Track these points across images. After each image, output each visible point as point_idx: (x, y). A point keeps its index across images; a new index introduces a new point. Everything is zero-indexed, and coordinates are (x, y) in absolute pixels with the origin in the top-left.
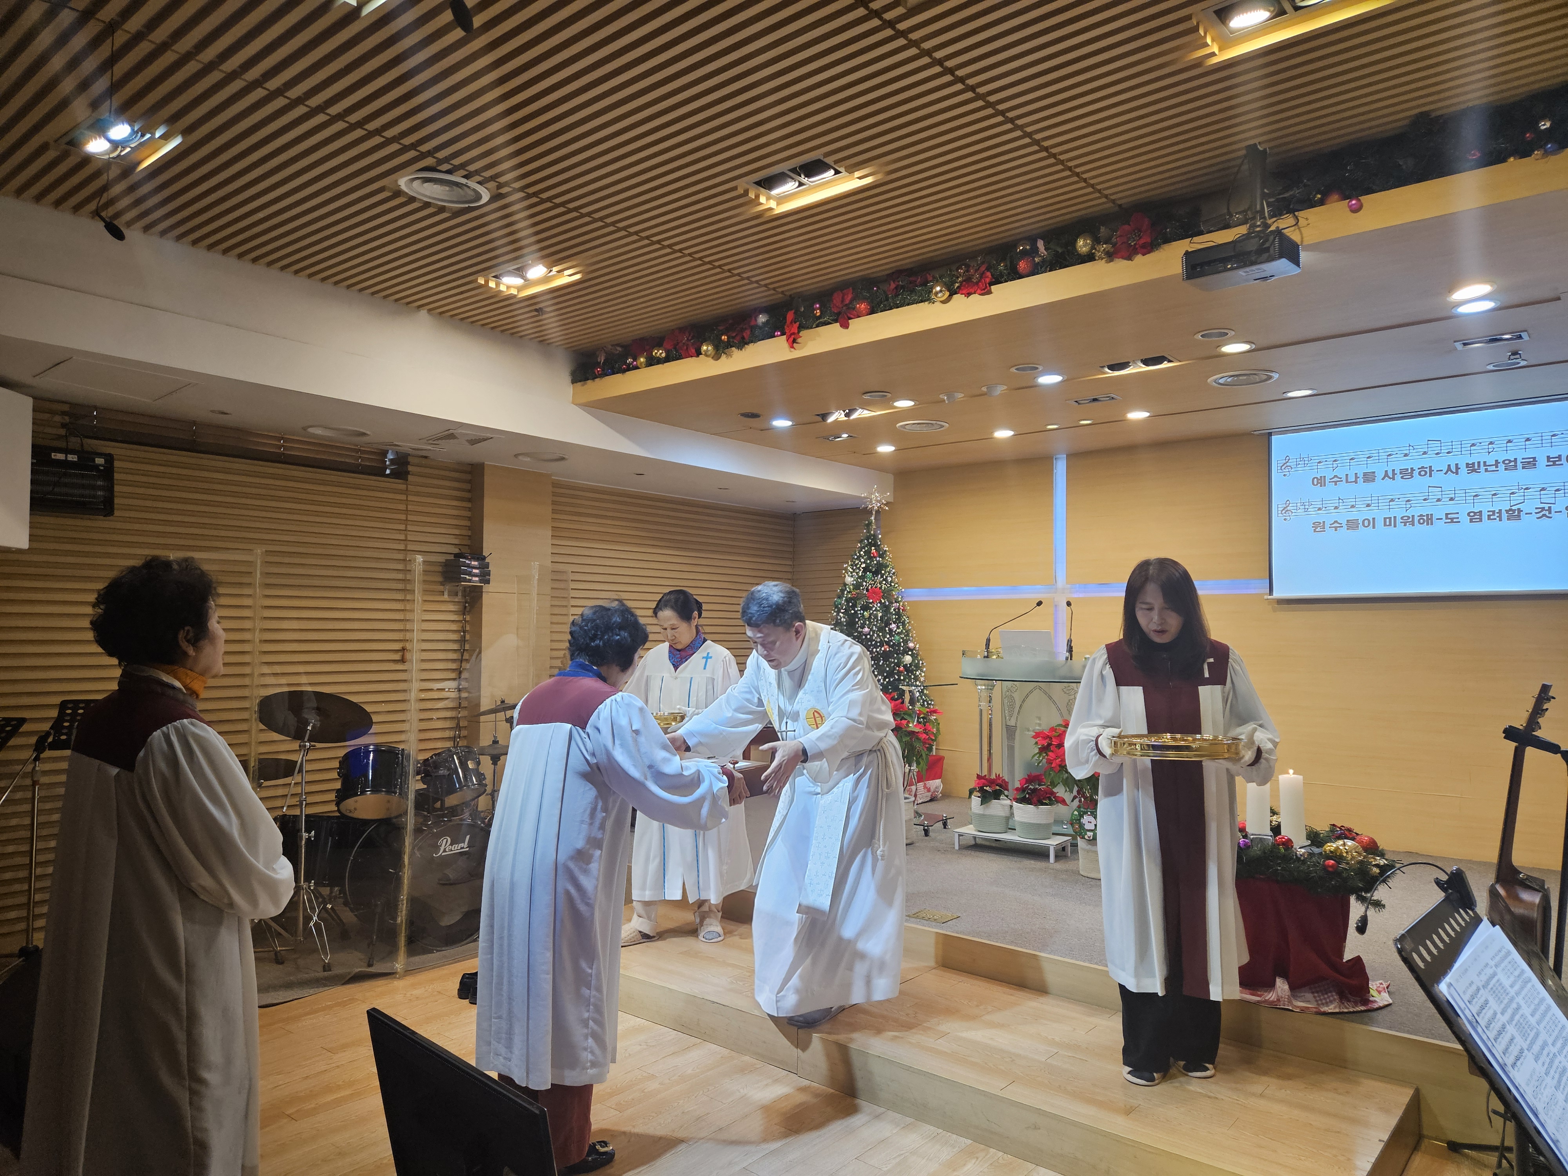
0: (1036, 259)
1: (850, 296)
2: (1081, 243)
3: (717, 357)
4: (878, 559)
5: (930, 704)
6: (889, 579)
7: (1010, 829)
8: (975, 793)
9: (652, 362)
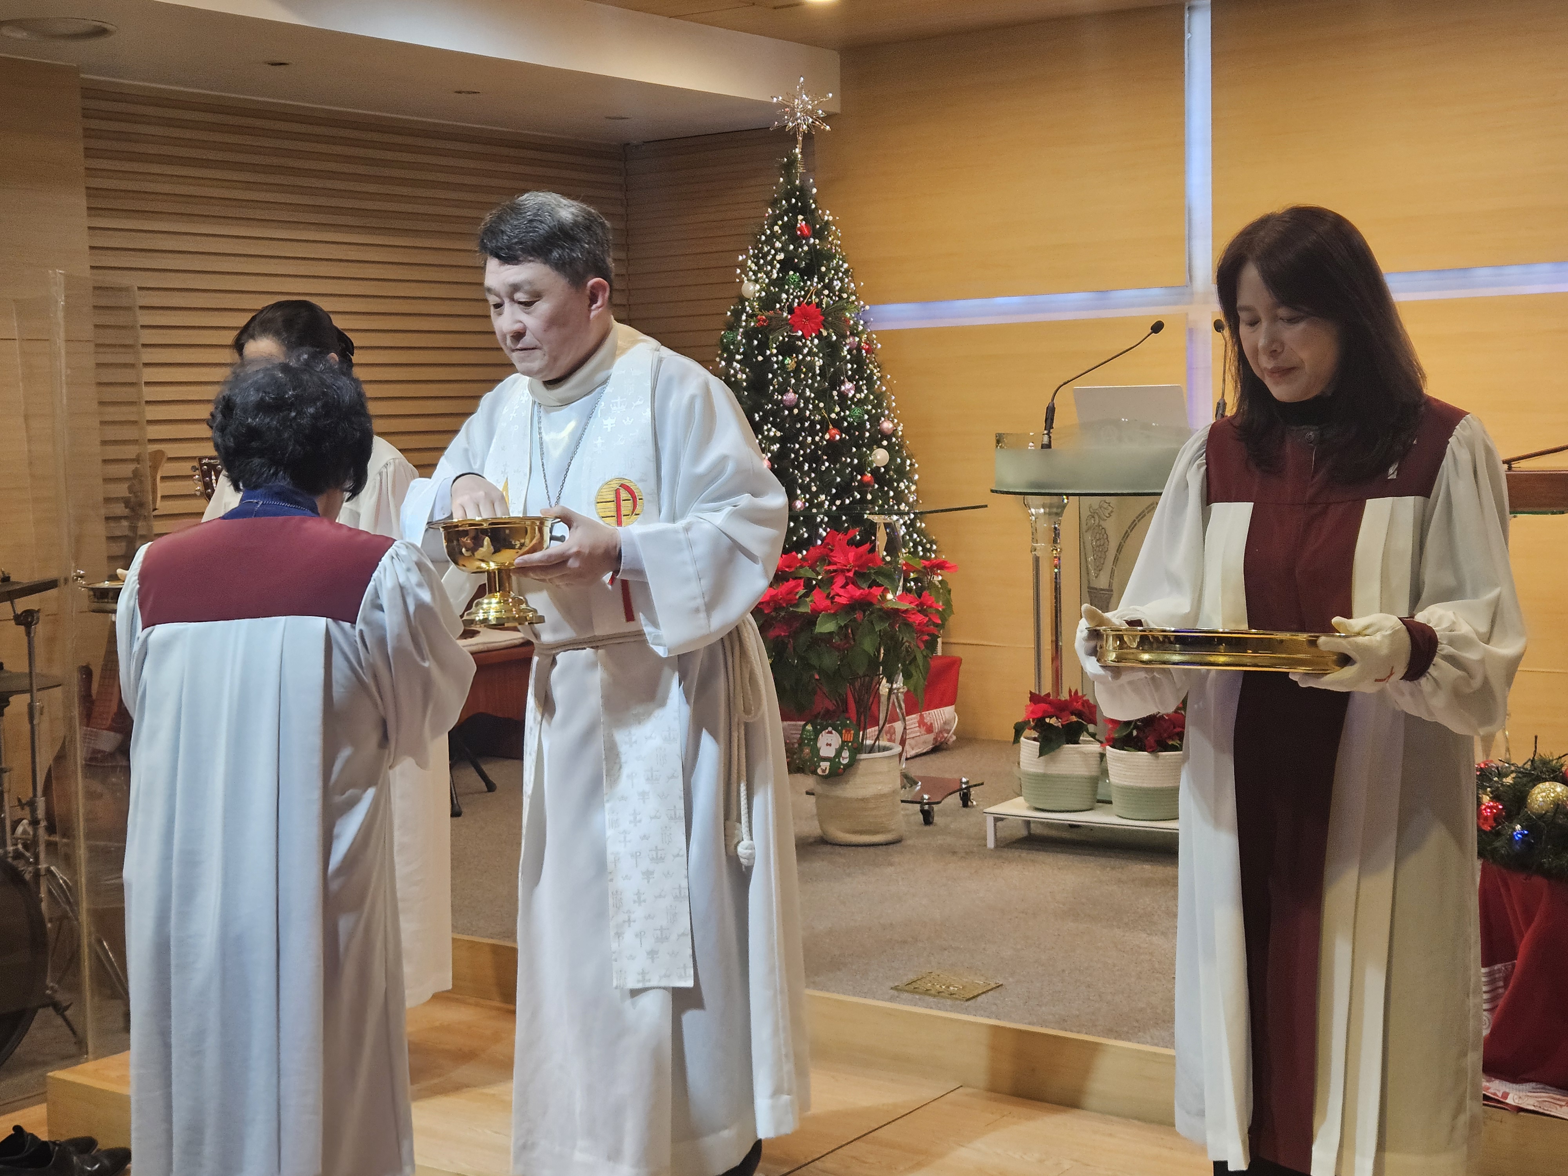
4: (812, 241)
5: (930, 550)
6: (837, 284)
7: (1099, 801)
8: (1027, 732)
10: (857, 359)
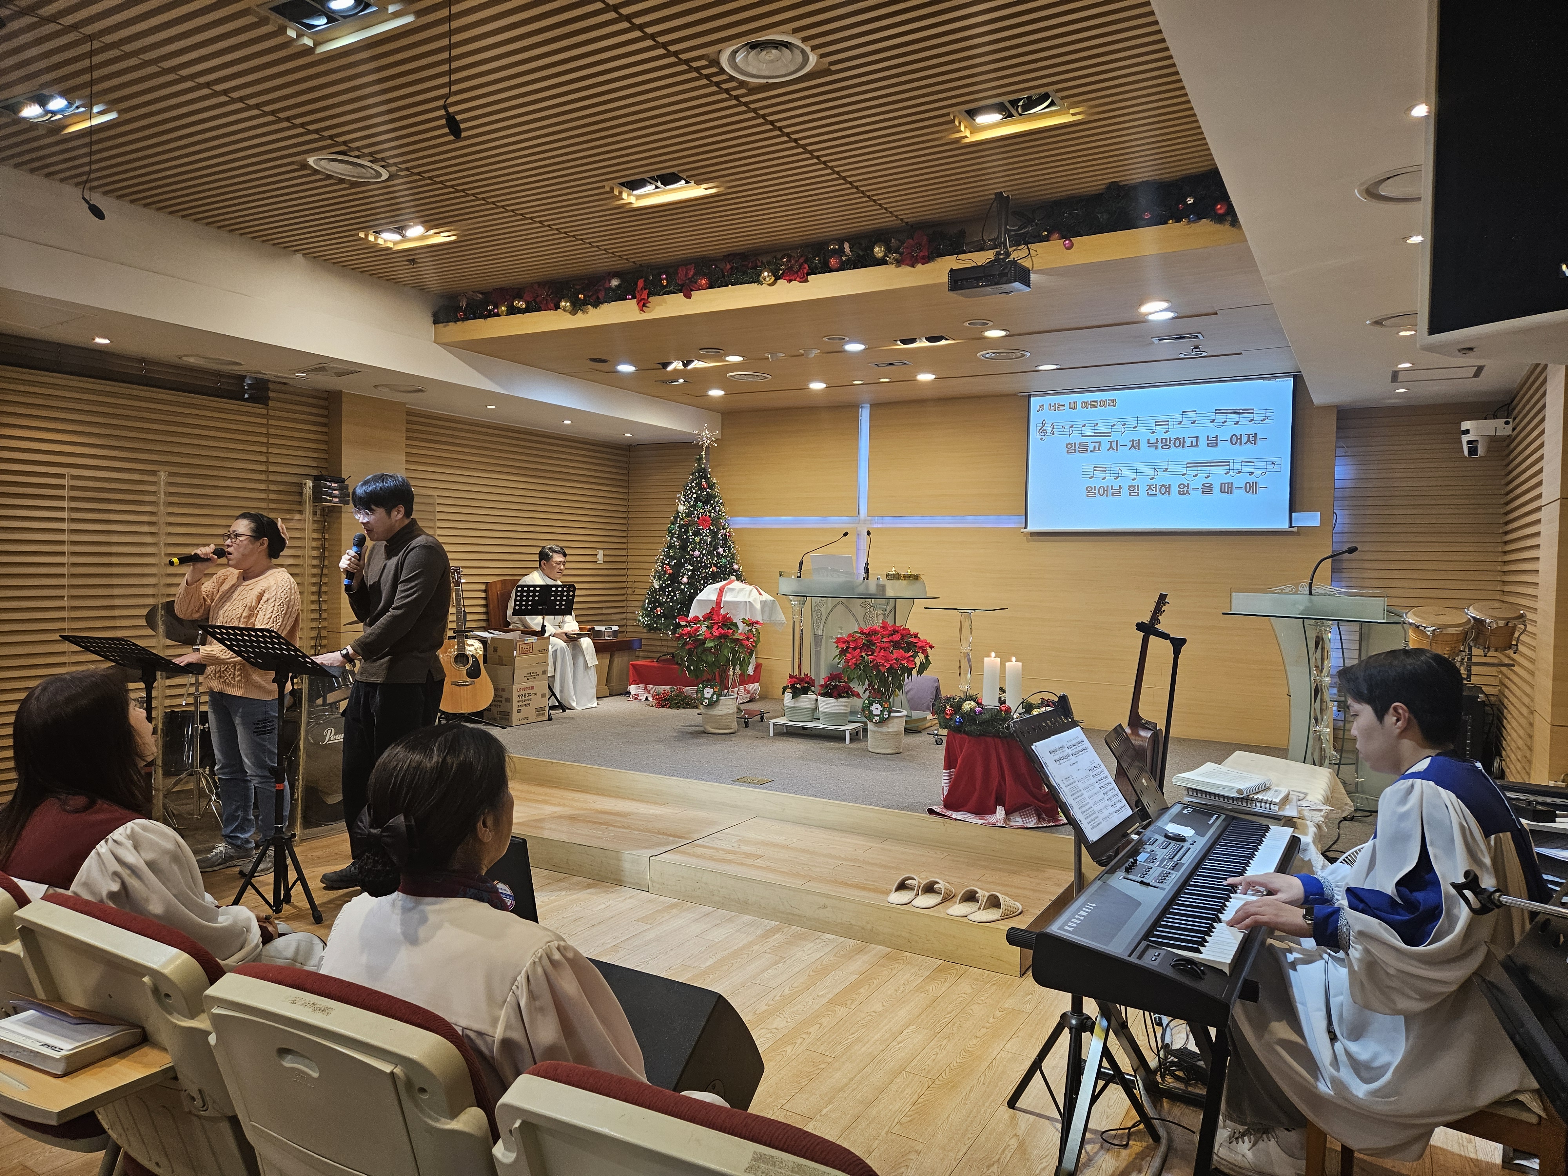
0: (844, 258)
1: (692, 272)
2: (877, 249)
3: (574, 312)
4: (708, 490)
6: (718, 508)
7: (815, 718)
8: (788, 690)
9: (513, 311)
10: (725, 539)
